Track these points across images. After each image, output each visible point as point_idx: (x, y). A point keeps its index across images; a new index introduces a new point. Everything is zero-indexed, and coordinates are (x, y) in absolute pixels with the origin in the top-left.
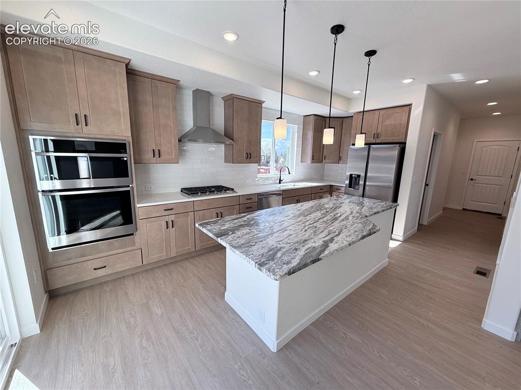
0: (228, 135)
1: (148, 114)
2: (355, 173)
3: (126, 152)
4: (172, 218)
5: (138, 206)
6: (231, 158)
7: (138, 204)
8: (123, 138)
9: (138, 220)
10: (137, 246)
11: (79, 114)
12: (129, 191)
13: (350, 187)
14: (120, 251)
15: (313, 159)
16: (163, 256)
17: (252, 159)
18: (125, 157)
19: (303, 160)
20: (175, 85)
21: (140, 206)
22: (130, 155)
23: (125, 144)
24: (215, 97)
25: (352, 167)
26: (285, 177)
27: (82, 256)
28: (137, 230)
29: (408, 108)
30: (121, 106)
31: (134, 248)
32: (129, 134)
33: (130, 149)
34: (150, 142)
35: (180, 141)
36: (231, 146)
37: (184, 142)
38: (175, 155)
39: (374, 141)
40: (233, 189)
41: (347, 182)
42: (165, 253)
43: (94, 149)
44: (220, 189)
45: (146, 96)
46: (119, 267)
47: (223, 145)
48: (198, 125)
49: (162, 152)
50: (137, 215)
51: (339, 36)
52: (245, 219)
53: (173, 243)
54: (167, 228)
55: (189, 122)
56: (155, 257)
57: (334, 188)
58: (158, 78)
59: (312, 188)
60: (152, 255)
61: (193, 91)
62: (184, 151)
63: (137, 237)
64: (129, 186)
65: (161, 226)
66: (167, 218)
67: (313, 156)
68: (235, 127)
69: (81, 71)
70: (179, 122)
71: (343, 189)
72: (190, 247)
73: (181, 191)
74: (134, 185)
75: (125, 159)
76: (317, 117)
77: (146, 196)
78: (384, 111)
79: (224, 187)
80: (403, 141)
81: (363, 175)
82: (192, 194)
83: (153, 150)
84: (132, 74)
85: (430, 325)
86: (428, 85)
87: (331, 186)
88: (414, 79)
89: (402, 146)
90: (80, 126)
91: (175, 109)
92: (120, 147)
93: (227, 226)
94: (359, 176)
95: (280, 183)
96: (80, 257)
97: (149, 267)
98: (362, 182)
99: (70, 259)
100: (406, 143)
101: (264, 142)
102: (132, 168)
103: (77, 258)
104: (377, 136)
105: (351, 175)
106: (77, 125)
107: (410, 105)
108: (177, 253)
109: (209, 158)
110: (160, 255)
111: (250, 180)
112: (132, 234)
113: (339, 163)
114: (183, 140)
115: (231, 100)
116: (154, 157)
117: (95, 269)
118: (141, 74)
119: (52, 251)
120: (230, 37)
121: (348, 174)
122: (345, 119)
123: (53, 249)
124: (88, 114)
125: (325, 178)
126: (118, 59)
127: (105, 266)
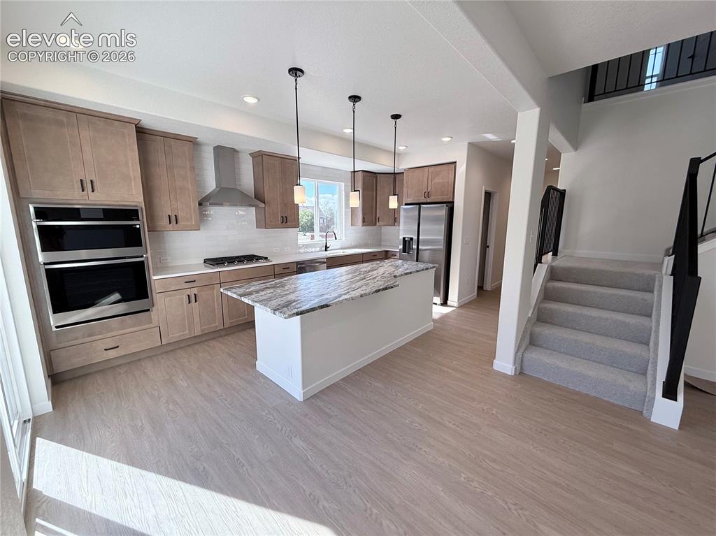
0: (259, 197)
1: (161, 177)
2: (408, 236)
3: (138, 219)
4: (195, 291)
5: (154, 278)
6: (263, 223)
7: (154, 275)
8: (135, 204)
9: (154, 294)
10: (155, 323)
11: (84, 179)
12: (143, 262)
13: (404, 251)
14: (135, 329)
15: (364, 222)
16: (186, 334)
17: (288, 223)
18: (137, 224)
19: (353, 223)
20: (193, 143)
21: (156, 279)
22: (143, 222)
23: (137, 210)
24: (241, 155)
25: (405, 229)
26: (332, 243)
27: (90, 335)
28: (153, 306)
29: (453, 166)
30: (131, 169)
31: (151, 325)
32: (141, 199)
33: (143, 215)
34: (165, 207)
35: (200, 204)
36: (263, 209)
37: (206, 206)
38: (195, 221)
39: (425, 201)
40: (266, 258)
41: (401, 247)
42: (187, 332)
43: (102, 217)
44: (251, 258)
45: (159, 157)
46: (134, 348)
47: (254, 208)
48: (222, 186)
49: (179, 218)
50: (153, 288)
51: (357, 104)
52: (273, 283)
53: (197, 319)
54: (189, 303)
55: (210, 183)
56: (176, 335)
57: (390, 254)
58: (172, 136)
59: (363, 254)
60: (173, 334)
61: (214, 148)
62: (206, 215)
63: (154, 314)
64: (143, 256)
65: (182, 300)
66: (188, 292)
67: (364, 218)
68: (266, 188)
69: (86, 134)
70: (198, 182)
71: (398, 254)
72: (217, 324)
73: (205, 262)
74: (149, 254)
75: (138, 226)
76: (365, 173)
77: (161, 269)
78: (433, 168)
79: (256, 256)
80: (451, 200)
81: (415, 238)
82: (217, 264)
83: (169, 216)
84: (142, 133)
85: (450, 371)
86: (469, 143)
87: (387, 252)
88: (452, 138)
89: (449, 205)
90: (85, 192)
91: (193, 169)
92: (132, 214)
93: (253, 288)
94: (412, 239)
95: (326, 250)
96: (88, 337)
97: (169, 348)
98: (415, 247)
99: (76, 339)
100: (453, 202)
101: (323, 199)
102: (146, 236)
103: (84, 338)
104: (427, 195)
105: (404, 238)
106: (83, 191)
107: (455, 162)
108: (202, 330)
109: (237, 222)
110: (182, 333)
111: (289, 248)
112: (148, 310)
113: (394, 225)
114: (204, 204)
115: (260, 158)
116: (170, 223)
117: (105, 350)
118: (152, 133)
119: (56, 329)
120: (251, 100)
121: (401, 238)
122: (397, 176)
123: (57, 327)
124: (94, 179)
125: (383, 243)
126: (126, 120)
127: (118, 346)
